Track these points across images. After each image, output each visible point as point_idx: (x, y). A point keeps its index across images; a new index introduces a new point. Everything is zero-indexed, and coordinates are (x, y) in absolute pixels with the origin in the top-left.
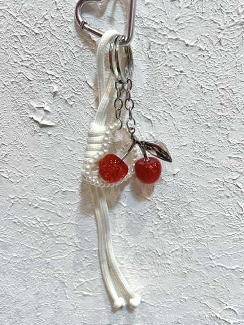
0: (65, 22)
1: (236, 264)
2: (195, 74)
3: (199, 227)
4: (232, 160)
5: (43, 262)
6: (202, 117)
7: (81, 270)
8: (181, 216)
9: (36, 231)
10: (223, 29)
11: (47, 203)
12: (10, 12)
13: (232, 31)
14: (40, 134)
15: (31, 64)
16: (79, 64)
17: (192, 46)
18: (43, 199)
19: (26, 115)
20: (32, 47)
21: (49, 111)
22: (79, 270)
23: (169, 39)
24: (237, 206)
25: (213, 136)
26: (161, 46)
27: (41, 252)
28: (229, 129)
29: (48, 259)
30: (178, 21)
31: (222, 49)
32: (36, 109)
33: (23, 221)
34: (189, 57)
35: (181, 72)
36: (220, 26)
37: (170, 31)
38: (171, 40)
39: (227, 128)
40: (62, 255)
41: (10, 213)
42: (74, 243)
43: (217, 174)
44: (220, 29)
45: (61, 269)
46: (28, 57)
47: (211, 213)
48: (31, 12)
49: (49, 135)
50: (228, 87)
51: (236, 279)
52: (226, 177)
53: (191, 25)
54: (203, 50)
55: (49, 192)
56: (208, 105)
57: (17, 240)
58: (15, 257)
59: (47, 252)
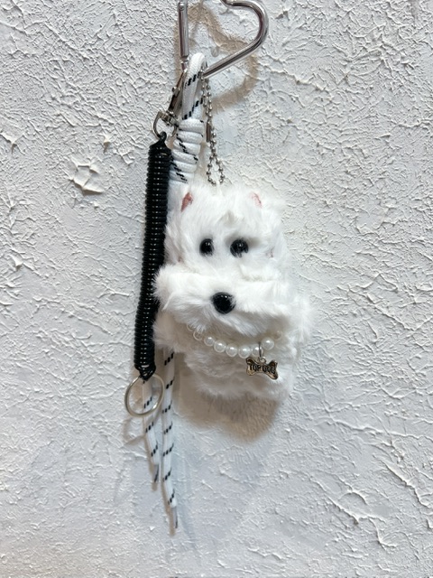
0: (125, 43)
1: (366, 421)
2: (309, 126)
3: (309, 360)
4: (361, 259)
5: (77, 402)
6: (317, 190)
9: (70, 354)
10: (351, 62)
11: (87, 311)
12: (50, 28)
13: (364, 64)
14: (82, 205)
15: (74, 103)
16: (143, 105)
17: (305, 84)
18: (82, 304)
19: (65, 177)
20: (78, 78)
21: (98, 172)
23: (272, 73)
24: (368, 331)
25: (333, 219)
26: (260, 82)
27: (75, 388)
28: (357, 210)
29: (85, 398)
30: (286, 48)
31: (348, 89)
32: (79, 169)
33: (51, 336)
34: (300, 100)
35: (289, 122)
36: (346, 56)
37: (275, 60)
38: (275, 75)
39: (355, 209)
40: (105, 393)
41: (33, 324)
42: (124, 374)
43: (338, 279)
44: (346, 60)
45: (103, 415)
46: (71, 92)
47: (329, 338)
48: (79, 28)
49: (96, 208)
50: (356, 146)
51: (365, 447)
52: (352, 284)
53: (304, 53)
54: (321, 91)
55: (91, 294)
56: (327, 173)
57: (41, 366)
58: (37, 392)
59: (83, 386)
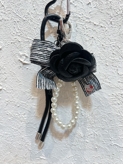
0: (37, 15)
2: (100, 39)
3: (103, 121)
4: (120, 84)
5: (20, 137)
6: (103, 60)
8: (94, 114)
9: (18, 120)
10: (113, 17)
11: (24, 105)
12: (13, 11)
13: (117, 18)
14: (23, 68)
15: (21, 34)
17: (97, 25)
18: (22, 102)
19: (17, 59)
20: (22, 26)
21: (28, 56)
23: (86, 22)
25: (110, 70)
26: (82, 25)
27: (19, 132)
28: (117, 67)
29: (23, 136)
30: (90, 14)
31: (112, 26)
32: (22, 56)
33: (11, 114)
34: (96, 30)
35: (92, 37)
36: (111, 15)
37: (87, 18)
38: (87, 22)
39: (117, 66)
40: (30, 134)
41: (5, 109)
42: (37, 127)
44: (111, 17)
45: (29, 142)
46: (20, 31)
47: (110, 113)
48: (22, 11)
49: (27, 69)
50: (116, 45)
53: (97, 15)
54: (103, 27)
55: (25, 98)
56: (106, 54)
57: (8, 124)
58: (6, 134)
59: (22, 132)
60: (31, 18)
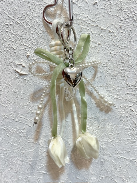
0: (34, 17)
1: (133, 157)
2: (107, 46)
3: (110, 135)
4: (129, 95)
5: (20, 153)
6: (111, 70)
7: (42, 159)
8: (100, 128)
9: (17, 135)
10: (123, 21)
11: (23, 119)
12: (4, 12)
13: (127, 21)
14: (19, 79)
15: (15, 40)
16: (42, 40)
17: (105, 30)
18: (21, 116)
19: (12, 69)
20: (16, 30)
21: (25, 66)
22: (41, 159)
23: (92, 26)
24: (132, 122)
25: (118, 81)
26: (87, 30)
27: (19, 148)
28: (127, 77)
29: (23, 152)
30: (97, 16)
31: (122, 31)
32: (18, 65)
33: (9, 129)
34: (103, 36)
35: (99, 44)
36: (120, 18)
37: (93, 21)
38: (93, 26)
40: (31, 150)
41: (2, 124)
43: (120, 103)
44: (120, 20)
45: (31, 158)
46: (13, 36)
47: (117, 126)
48: (16, 11)
49: (25, 80)
50: (125, 53)
51: (133, 167)
52: (126, 105)
53: (104, 18)
54: (111, 33)
55: (24, 112)
56: (115, 63)
57: (6, 140)
58: (4, 150)
59: (23, 147)
60: (26, 20)
